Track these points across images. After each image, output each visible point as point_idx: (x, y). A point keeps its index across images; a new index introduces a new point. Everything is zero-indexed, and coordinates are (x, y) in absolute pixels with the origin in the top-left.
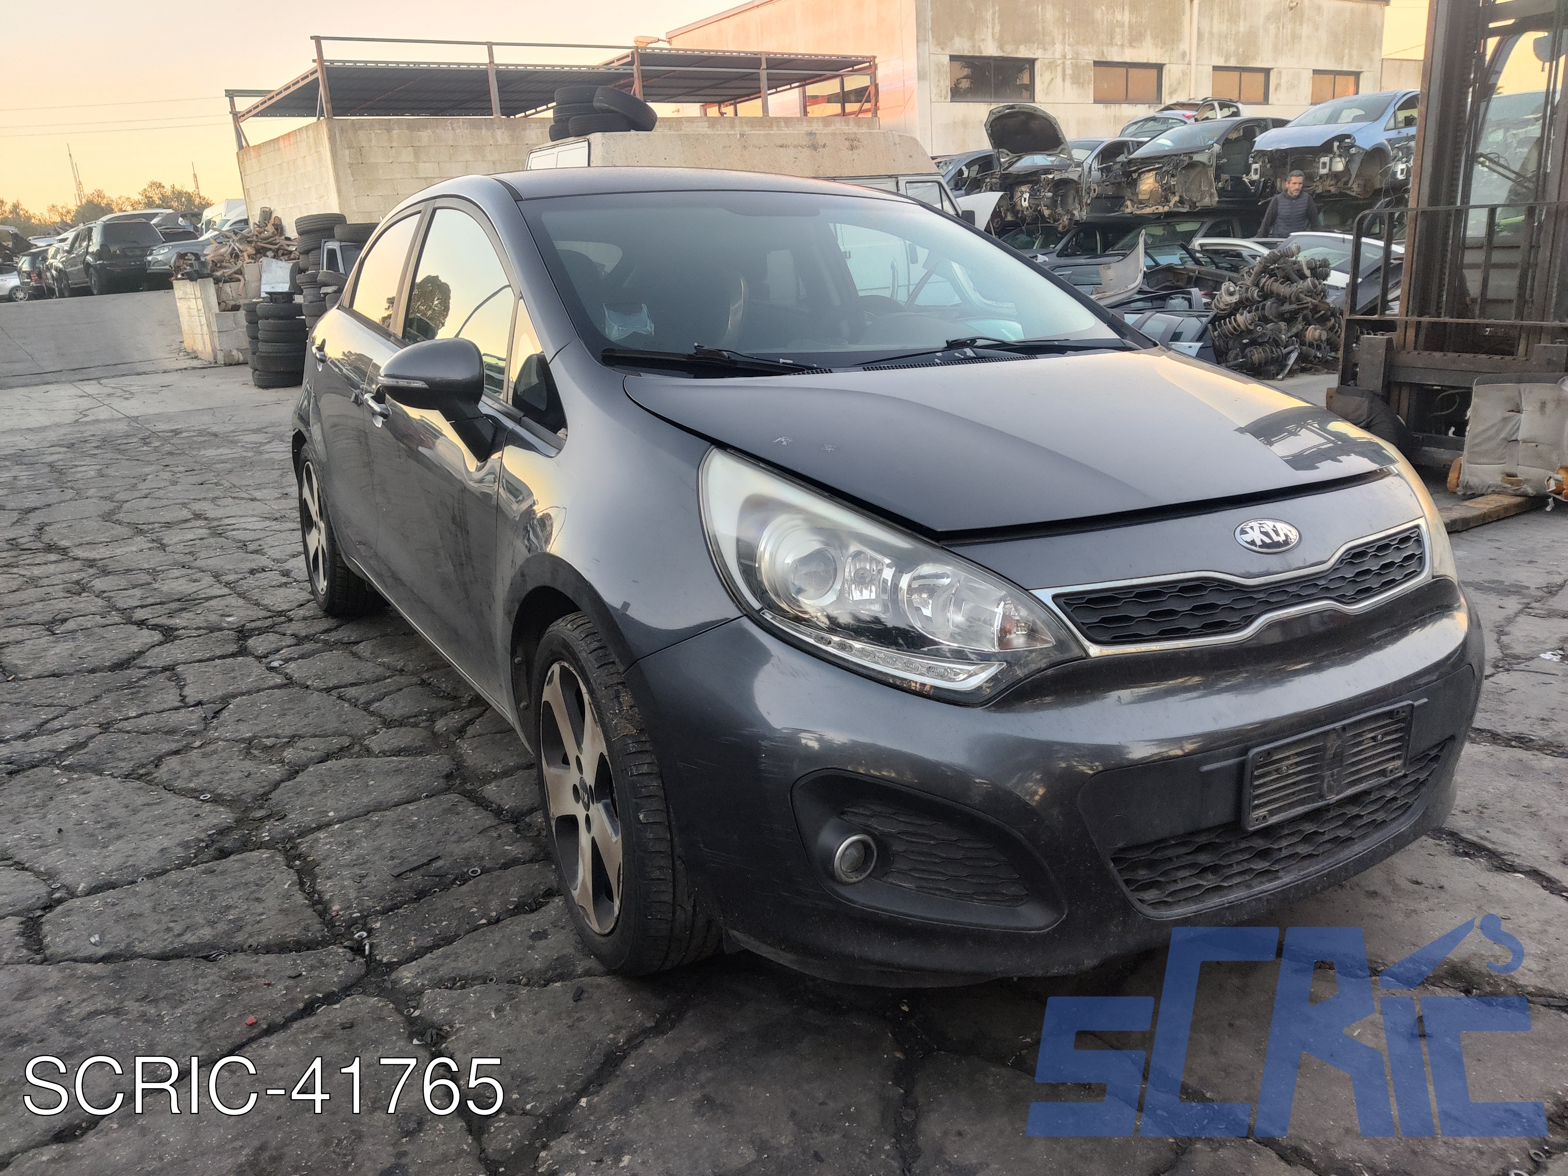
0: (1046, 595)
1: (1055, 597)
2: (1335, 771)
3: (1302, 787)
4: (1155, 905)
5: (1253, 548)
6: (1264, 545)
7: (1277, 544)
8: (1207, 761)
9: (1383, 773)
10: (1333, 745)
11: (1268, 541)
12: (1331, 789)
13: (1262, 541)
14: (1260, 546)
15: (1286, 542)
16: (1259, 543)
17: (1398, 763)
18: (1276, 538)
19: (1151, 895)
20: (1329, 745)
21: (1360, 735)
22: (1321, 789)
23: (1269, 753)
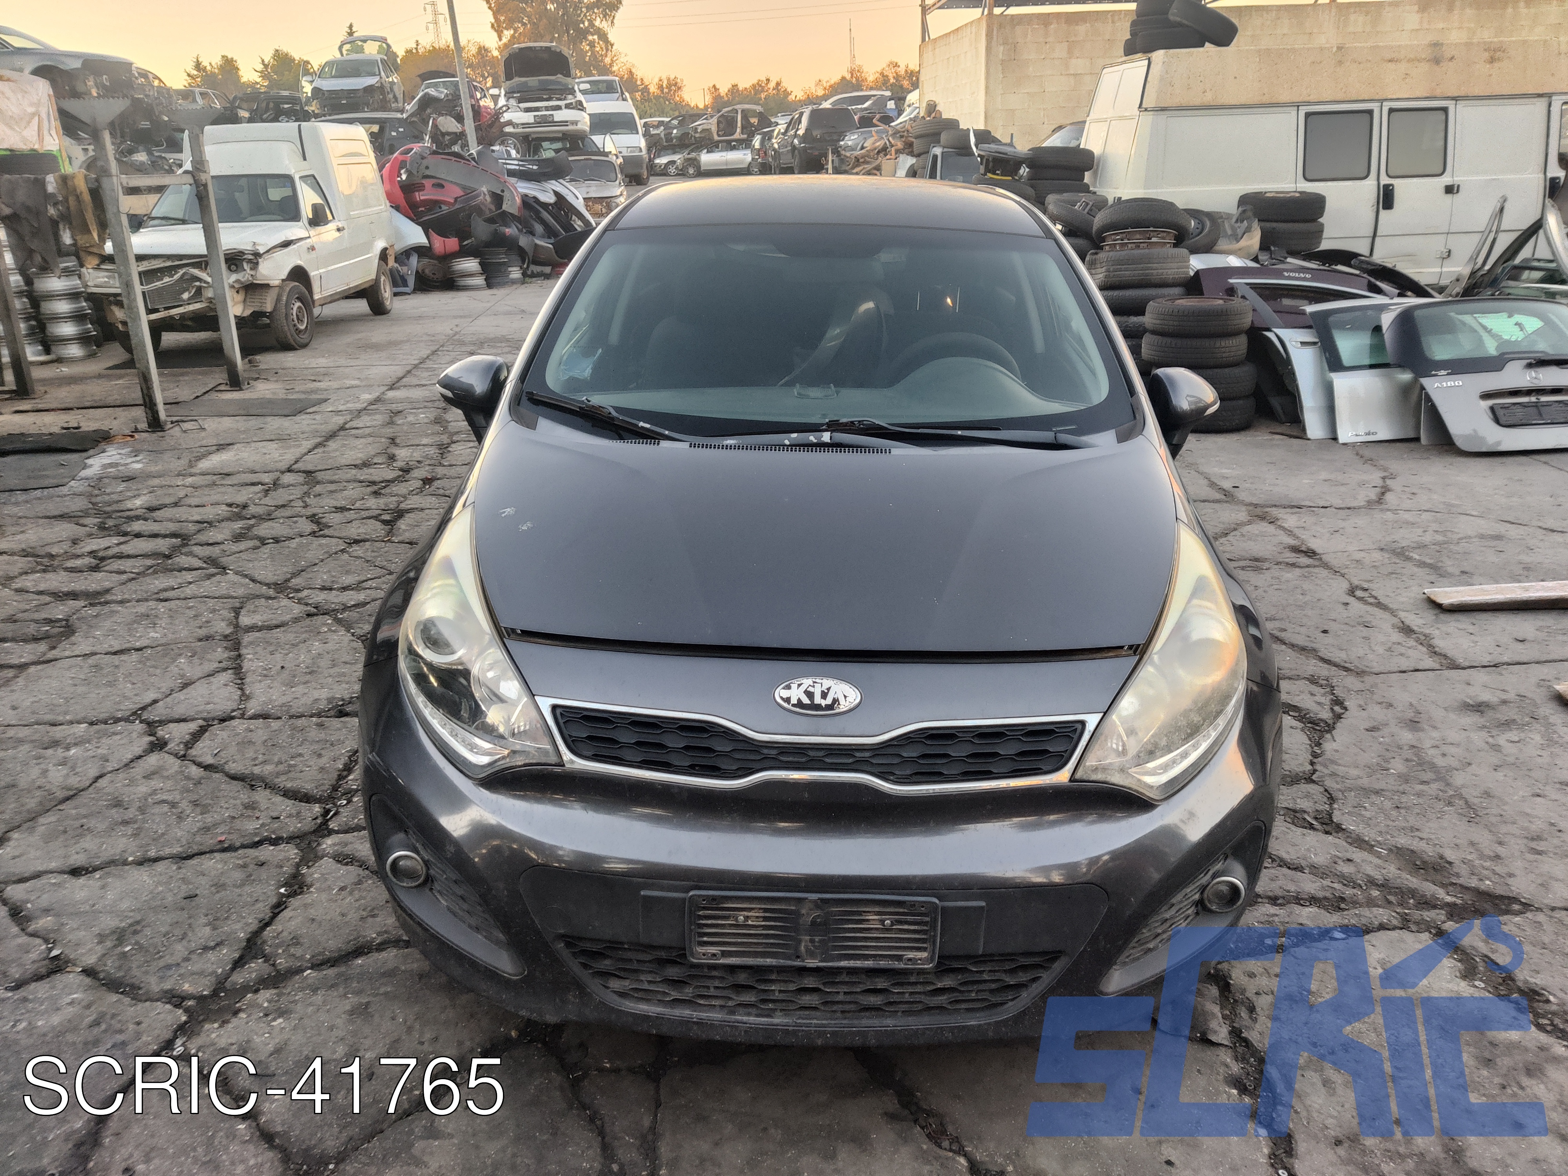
0: (545, 704)
1: (554, 708)
2: (817, 939)
3: (772, 941)
4: (622, 995)
5: (785, 705)
6: (800, 704)
7: (818, 707)
8: (646, 887)
9: (899, 958)
10: (808, 914)
11: (806, 701)
12: (812, 955)
13: (799, 700)
14: (793, 705)
15: (830, 707)
16: (794, 701)
17: (924, 955)
18: (818, 700)
19: (615, 984)
20: (803, 911)
21: (860, 913)
22: (797, 949)
23: (714, 899)
